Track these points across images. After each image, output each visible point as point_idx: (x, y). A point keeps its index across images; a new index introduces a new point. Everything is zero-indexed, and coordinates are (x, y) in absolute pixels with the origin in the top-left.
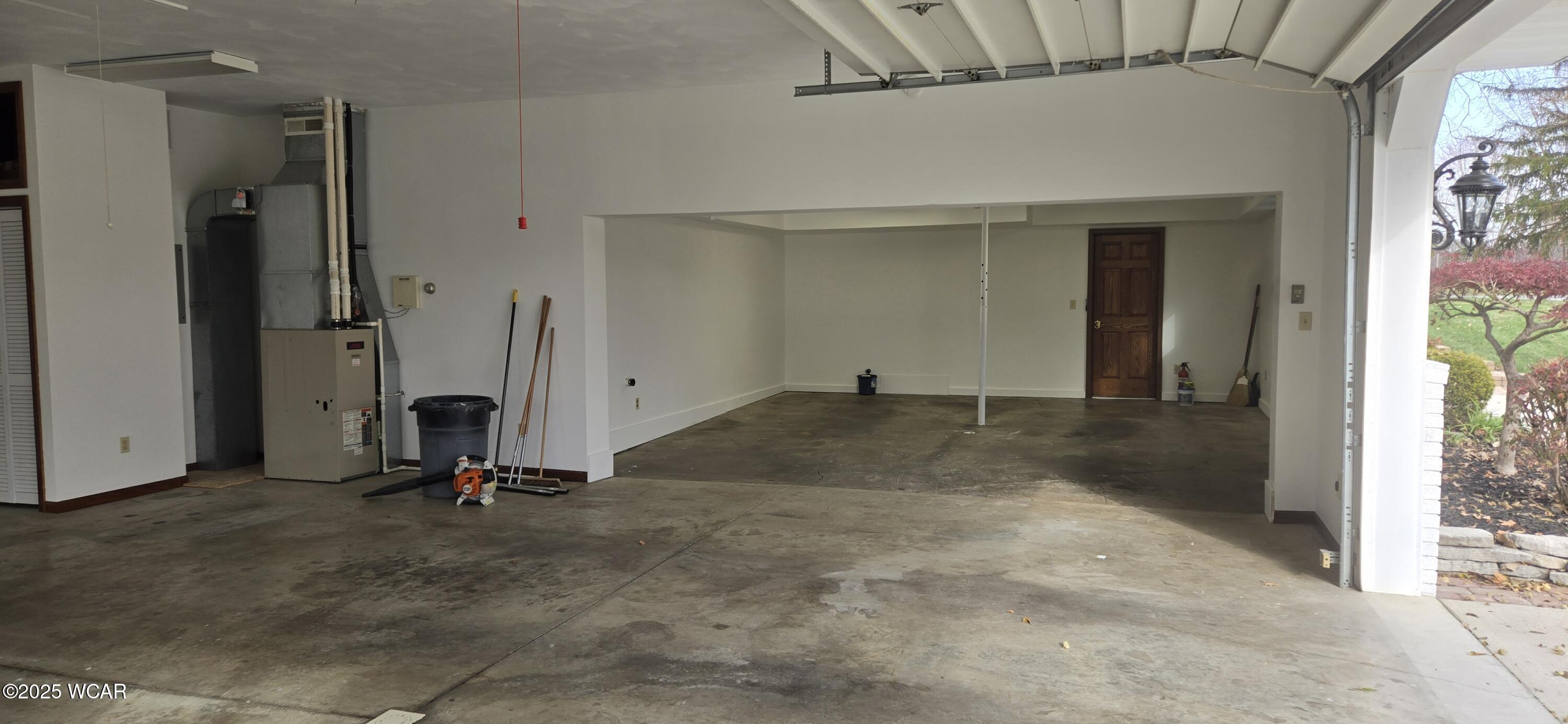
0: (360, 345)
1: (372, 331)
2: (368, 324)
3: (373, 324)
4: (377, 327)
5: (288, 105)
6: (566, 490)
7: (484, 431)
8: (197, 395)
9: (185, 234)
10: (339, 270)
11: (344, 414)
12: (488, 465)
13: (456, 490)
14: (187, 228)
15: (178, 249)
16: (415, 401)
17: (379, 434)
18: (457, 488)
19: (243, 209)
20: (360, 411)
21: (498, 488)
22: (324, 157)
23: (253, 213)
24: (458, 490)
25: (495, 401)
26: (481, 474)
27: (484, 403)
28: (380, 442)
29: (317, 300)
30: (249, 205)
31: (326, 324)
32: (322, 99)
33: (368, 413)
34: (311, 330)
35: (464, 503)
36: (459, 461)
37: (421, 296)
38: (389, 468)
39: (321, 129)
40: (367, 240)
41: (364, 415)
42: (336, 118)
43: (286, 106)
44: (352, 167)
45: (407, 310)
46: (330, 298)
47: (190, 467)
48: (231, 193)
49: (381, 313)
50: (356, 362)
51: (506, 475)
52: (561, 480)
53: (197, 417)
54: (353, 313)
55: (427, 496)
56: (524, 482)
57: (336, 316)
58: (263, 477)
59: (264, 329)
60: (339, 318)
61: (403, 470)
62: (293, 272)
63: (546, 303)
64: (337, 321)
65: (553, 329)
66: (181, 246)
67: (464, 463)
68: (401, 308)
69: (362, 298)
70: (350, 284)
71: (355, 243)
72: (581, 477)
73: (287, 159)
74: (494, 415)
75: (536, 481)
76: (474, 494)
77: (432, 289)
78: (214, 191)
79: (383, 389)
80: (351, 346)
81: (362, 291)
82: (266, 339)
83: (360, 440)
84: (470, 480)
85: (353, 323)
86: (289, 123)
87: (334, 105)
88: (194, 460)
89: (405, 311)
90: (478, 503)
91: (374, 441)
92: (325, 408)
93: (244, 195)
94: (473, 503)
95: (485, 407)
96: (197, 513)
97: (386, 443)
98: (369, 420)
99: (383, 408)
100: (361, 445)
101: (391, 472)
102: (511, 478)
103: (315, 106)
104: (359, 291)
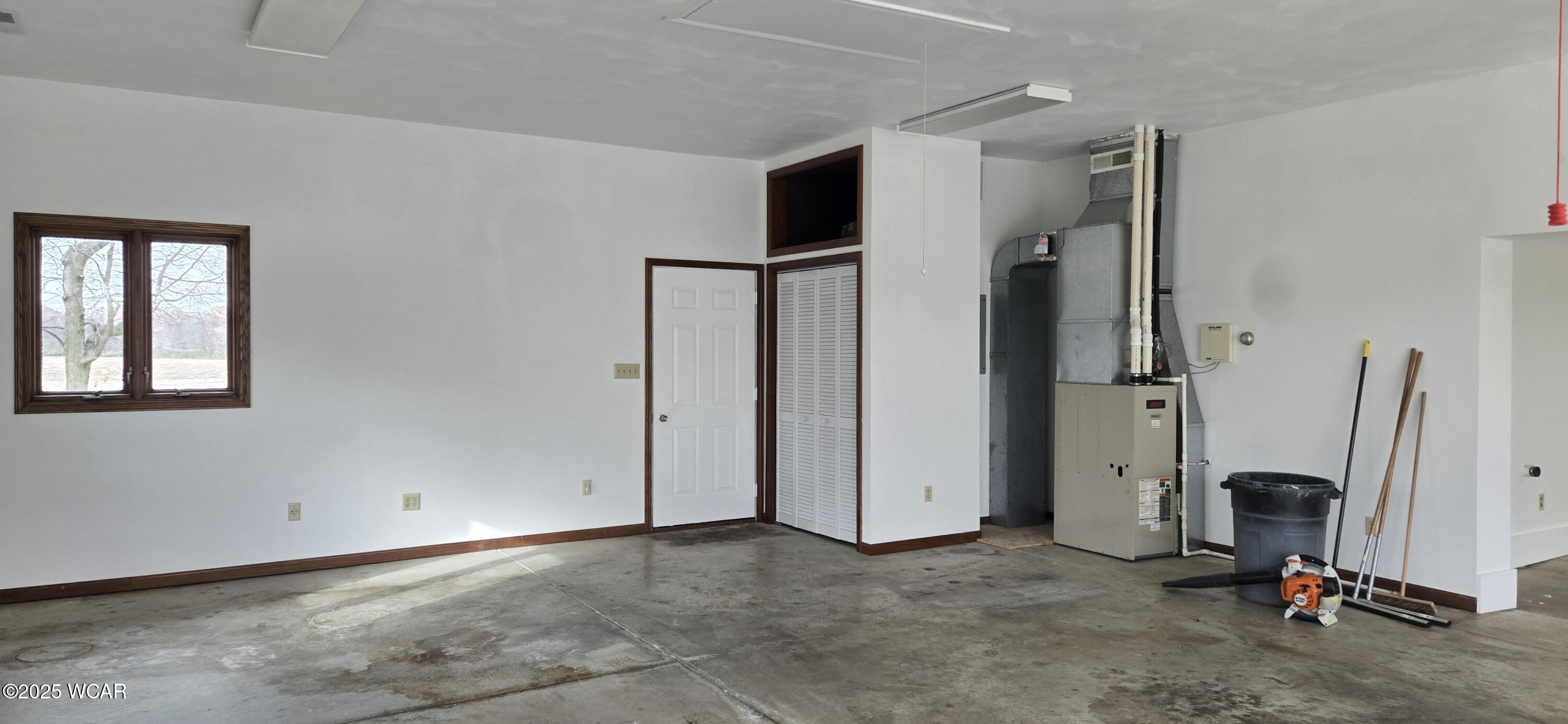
0: (1161, 404)
1: (1174, 388)
2: (1171, 380)
3: (1176, 380)
4: (1180, 383)
5: (1095, 140)
6: (1446, 621)
7: (1322, 525)
8: (992, 447)
9: (990, 284)
10: (1141, 317)
11: (1140, 482)
12: (1330, 572)
13: (1284, 598)
14: (991, 279)
15: (983, 299)
16: (1229, 477)
17: (1179, 509)
18: (1286, 596)
19: (1045, 255)
20: (1159, 480)
21: (1344, 603)
22: (1132, 193)
23: (1055, 258)
24: (1288, 599)
25: (1337, 486)
26: (1320, 582)
27: (1323, 487)
28: (1180, 518)
29: (1116, 352)
30: (1051, 251)
31: (1124, 378)
32: (1133, 128)
33: (1167, 483)
34: (1109, 385)
35: (1295, 617)
36: (1289, 561)
37: (1235, 350)
38: (1189, 550)
39: (1130, 162)
40: (1172, 283)
41: (1162, 485)
42: (1147, 148)
43: (1093, 142)
44: (1161, 202)
45: (1216, 364)
46: (1130, 350)
47: (983, 521)
48: (1033, 239)
49: (1185, 367)
50: (1156, 423)
51: (1352, 584)
52: (1436, 604)
53: (991, 470)
54: (1154, 367)
55: (1241, 597)
56: (1376, 598)
57: (1136, 370)
58: (1051, 542)
59: (1059, 382)
60: (1140, 372)
61: (1205, 555)
62: (1092, 321)
63: (1415, 358)
64: (1137, 375)
65: (1423, 394)
66: (985, 296)
67: (1295, 564)
68: (1209, 362)
69: (1164, 350)
70: (1153, 333)
71: (1160, 288)
72: (1468, 604)
73: (1091, 199)
74: (1335, 504)
75: (1395, 599)
76: (1310, 608)
77: (1249, 339)
78: (1017, 239)
79: (1185, 457)
80: (1151, 404)
81: (1164, 341)
82: (1060, 392)
83: (1157, 514)
84: (1305, 588)
85: (1154, 379)
86: (1095, 160)
87: (1145, 133)
88: (987, 515)
89: (1214, 365)
90: (1315, 620)
91: (1173, 516)
92: (1120, 474)
93: (1046, 240)
94: (1308, 620)
95: (1324, 493)
96: (990, 577)
97: (1187, 521)
98: (1168, 491)
99: (1184, 478)
100: (1158, 520)
101: (1191, 556)
102: (1357, 590)
103: (1124, 137)
104: (1162, 342)
